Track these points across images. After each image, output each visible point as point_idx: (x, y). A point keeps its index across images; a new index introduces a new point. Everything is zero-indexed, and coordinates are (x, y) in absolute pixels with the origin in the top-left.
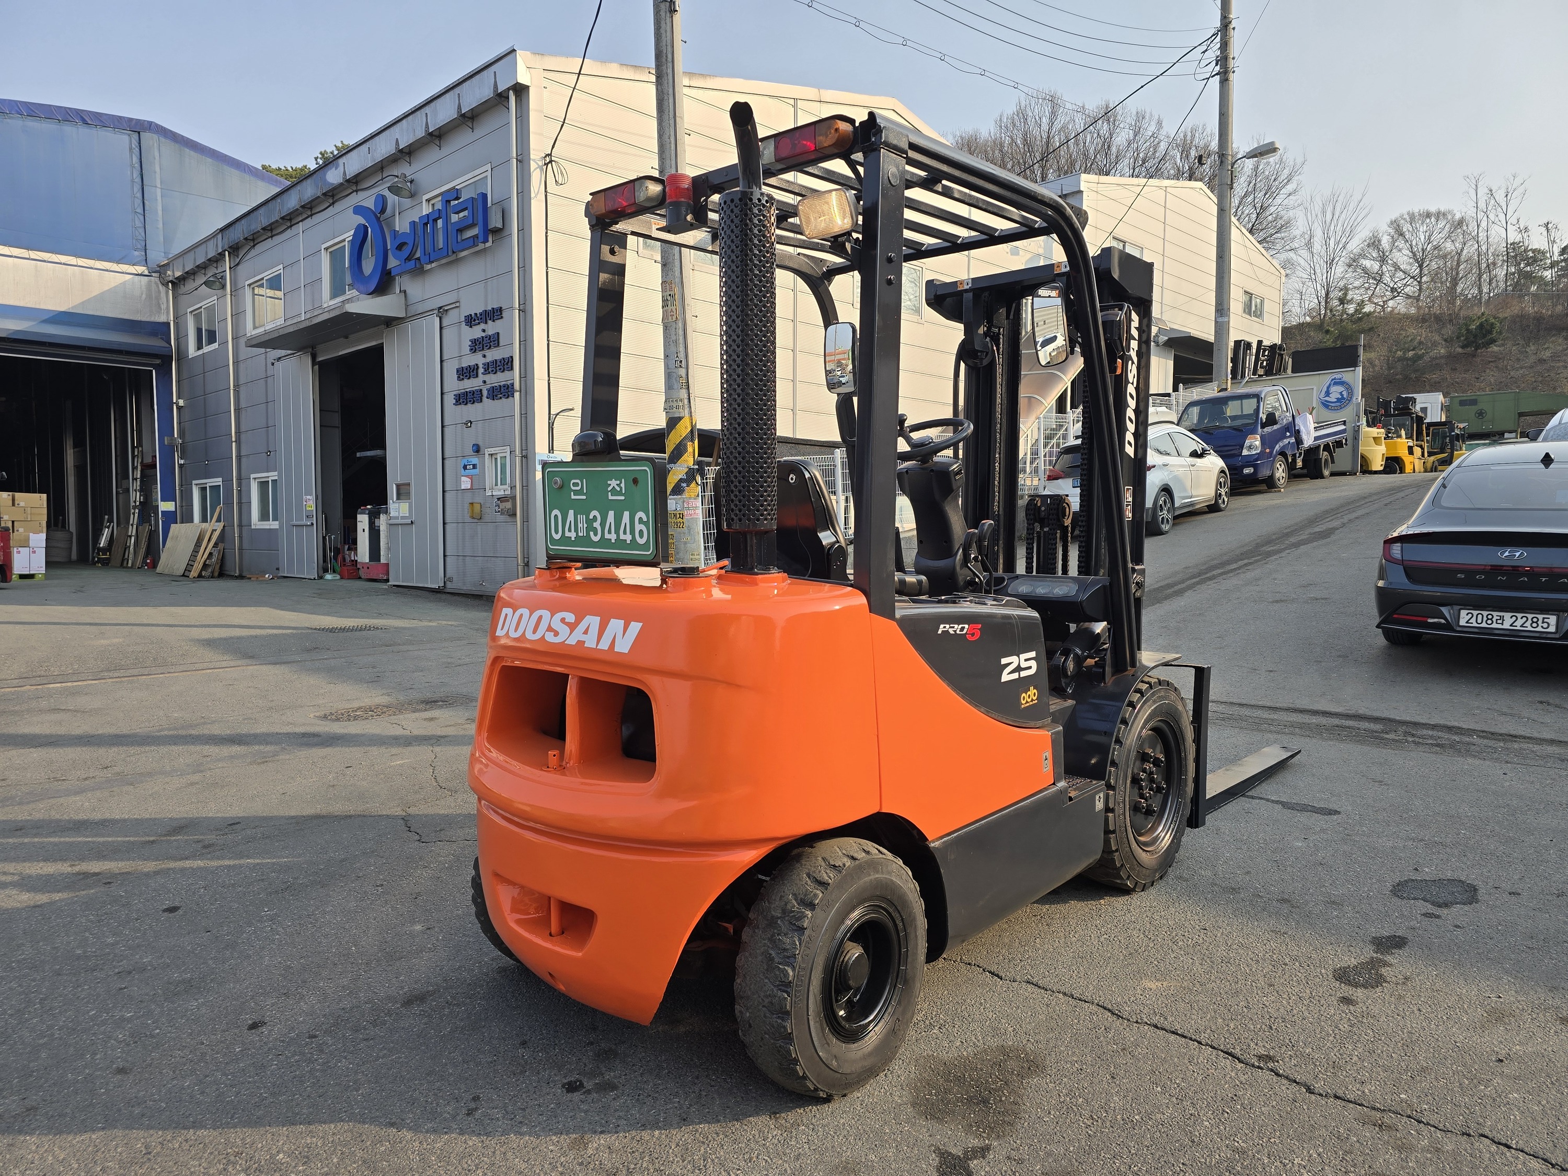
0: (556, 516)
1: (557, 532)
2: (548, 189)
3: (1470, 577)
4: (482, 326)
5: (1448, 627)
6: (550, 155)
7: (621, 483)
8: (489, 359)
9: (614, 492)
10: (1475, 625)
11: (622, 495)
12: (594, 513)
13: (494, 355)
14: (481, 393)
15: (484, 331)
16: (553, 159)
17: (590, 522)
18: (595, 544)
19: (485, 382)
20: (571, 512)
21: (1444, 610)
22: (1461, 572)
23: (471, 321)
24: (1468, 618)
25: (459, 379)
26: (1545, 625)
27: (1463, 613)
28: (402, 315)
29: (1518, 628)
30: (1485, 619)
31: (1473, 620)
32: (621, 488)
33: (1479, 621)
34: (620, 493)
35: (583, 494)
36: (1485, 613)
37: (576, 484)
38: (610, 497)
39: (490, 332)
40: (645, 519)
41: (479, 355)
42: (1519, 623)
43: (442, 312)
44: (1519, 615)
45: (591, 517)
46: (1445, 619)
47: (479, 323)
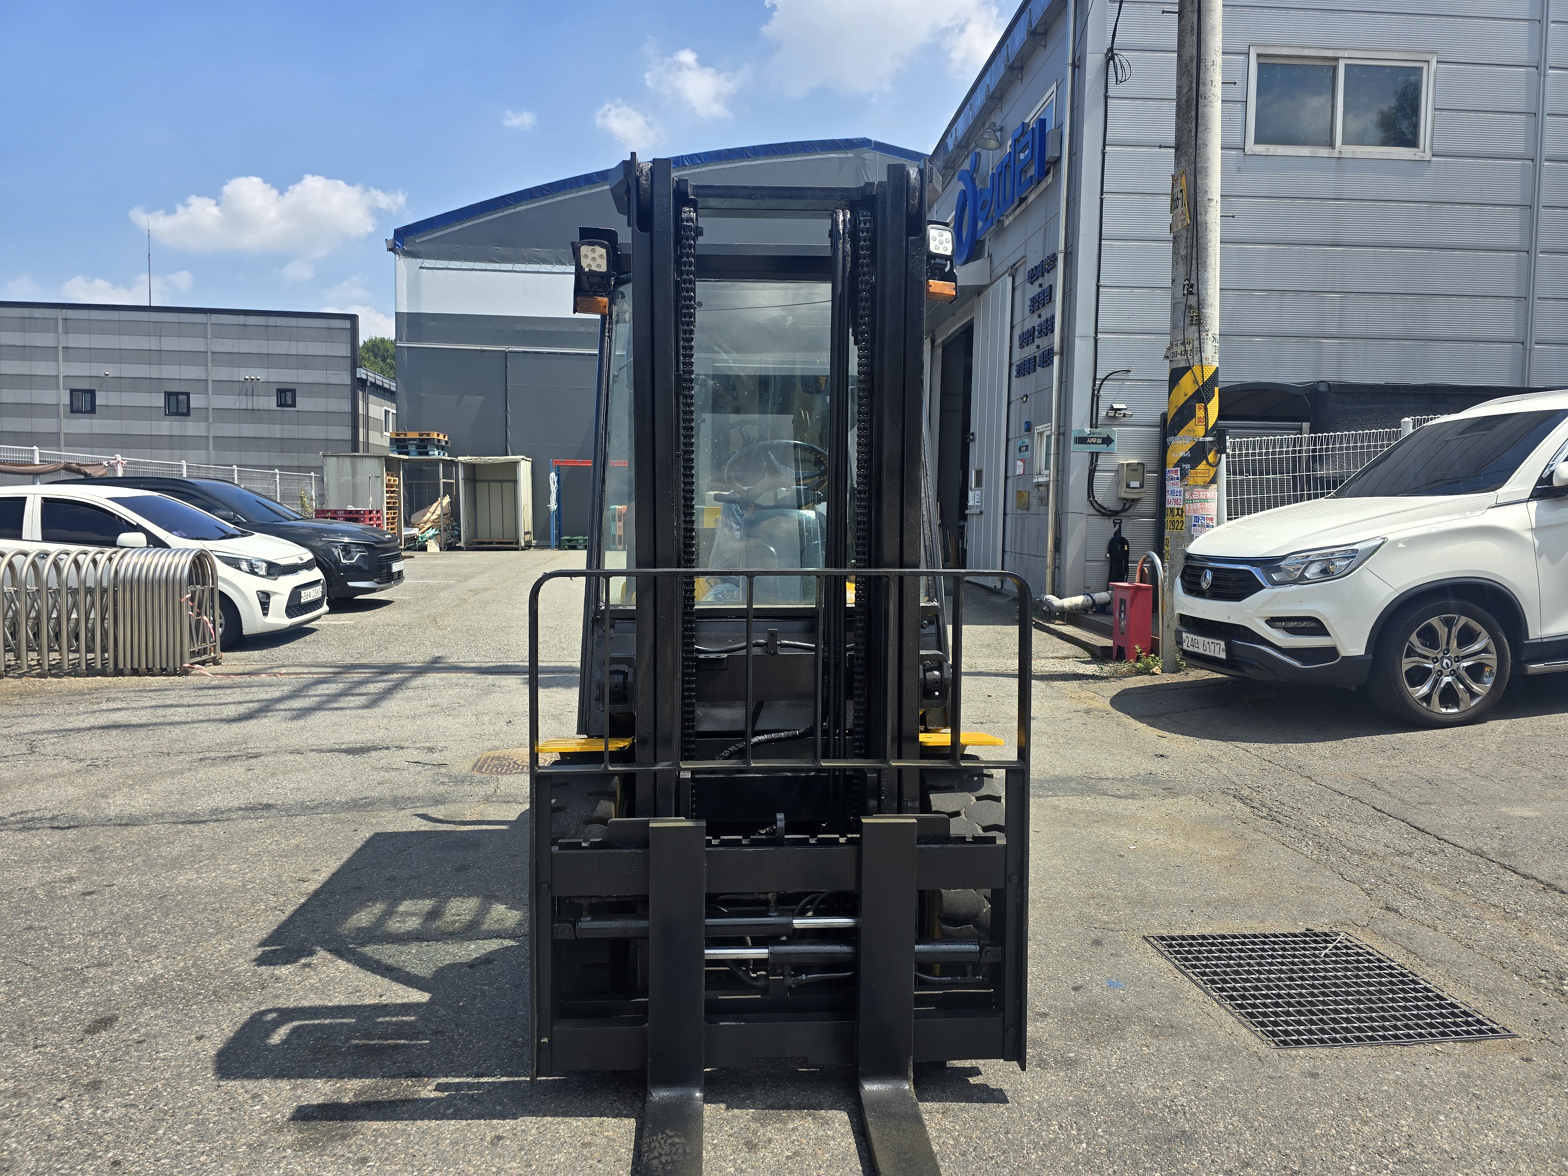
2: (1110, 93)
4: (1040, 281)
6: (1111, 49)
8: (1043, 318)
13: (1045, 313)
14: (1035, 361)
15: (1041, 286)
16: (1115, 52)
19: (1038, 347)
23: (1035, 275)
25: (1022, 346)
28: (987, 281)
39: (1045, 286)
41: (1036, 315)
43: (1013, 271)
47: (1038, 278)
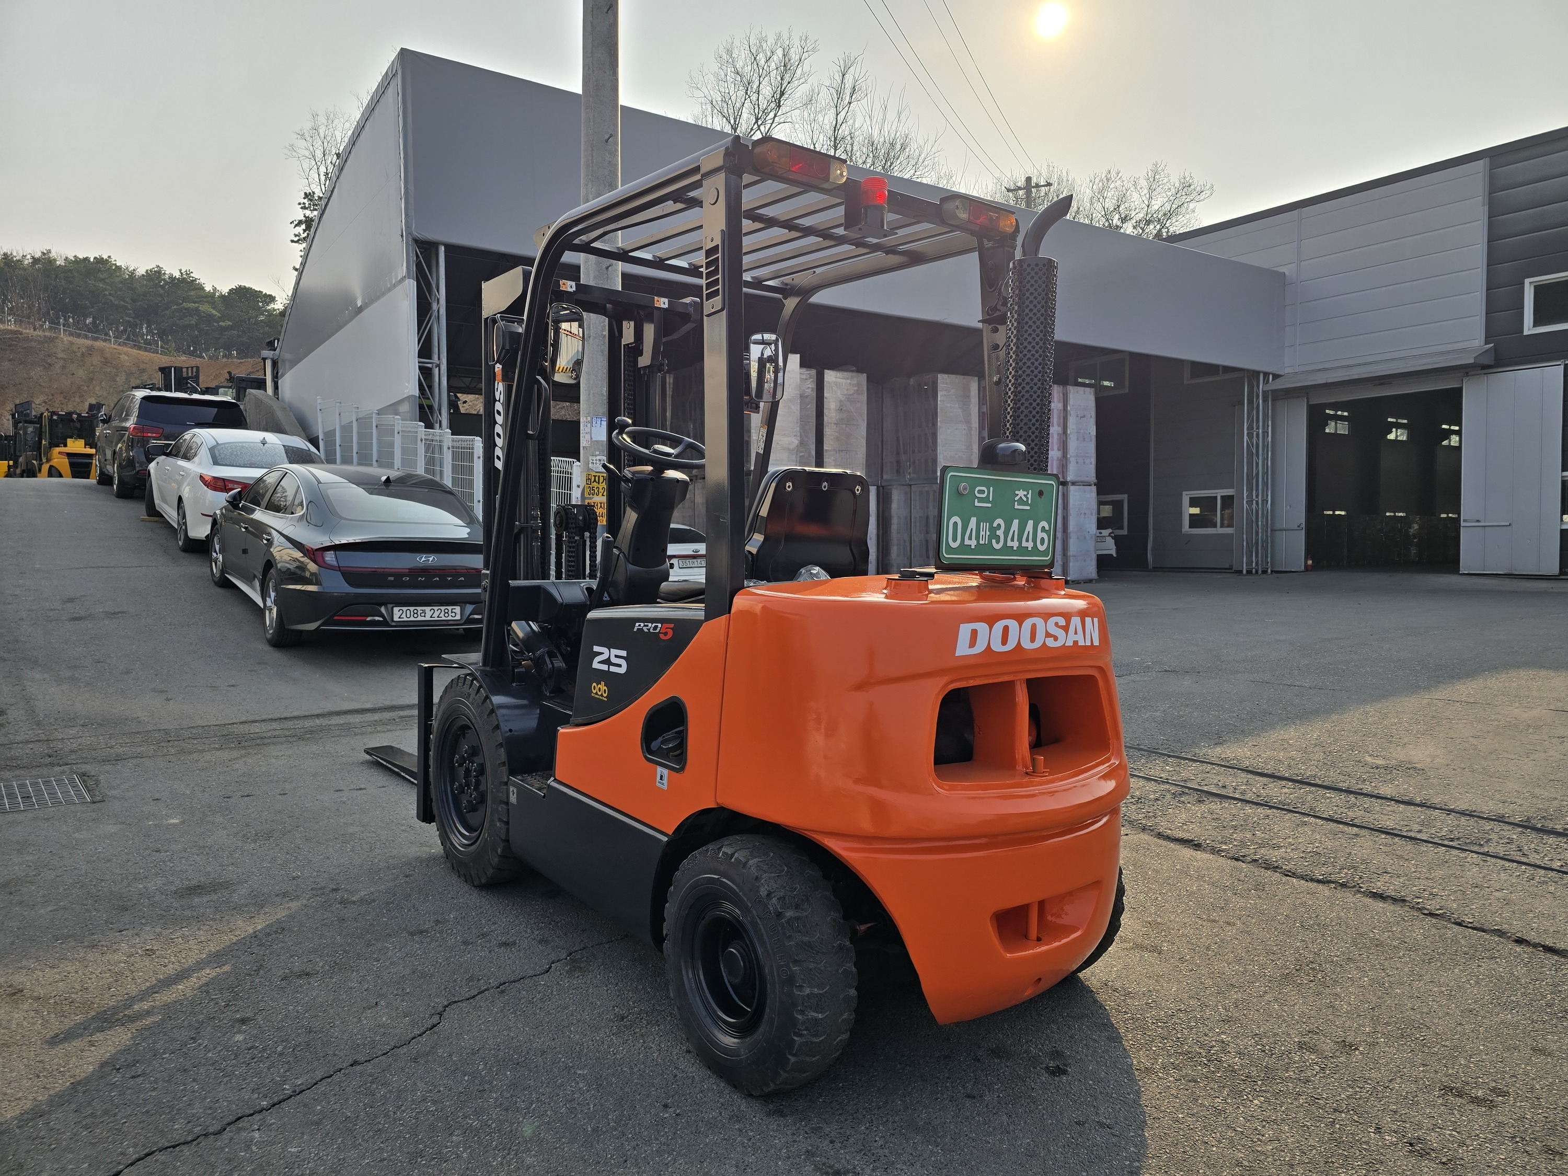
0: (955, 524)
1: (955, 540)
3: (399, 579)
5: (385, 623)
7: (1028, 493)
9: (1021, 501)
10: (405, 619)
11: (1028, 505)
12: (999, 521)
17: (993, 530)
18: (996, 552)
20: (973, 520)
21: (383, 609)
22: (391, 575)
24: (400, 614)
26: (453, 615)
27: (396, 610)
29: (436, 619)
30: (412, 613)
31: (404, 616)
32: (1028, 498)
33: (408, 616)
34: (1026, 503)
35: (989, 502)
36: (412, 609)
37: (980, 492)
38: (1016, 507)
40: (1047, 528)
42: (436, 615)
44: (436, 608)
45: (995, 525)
46: (382, 616)
